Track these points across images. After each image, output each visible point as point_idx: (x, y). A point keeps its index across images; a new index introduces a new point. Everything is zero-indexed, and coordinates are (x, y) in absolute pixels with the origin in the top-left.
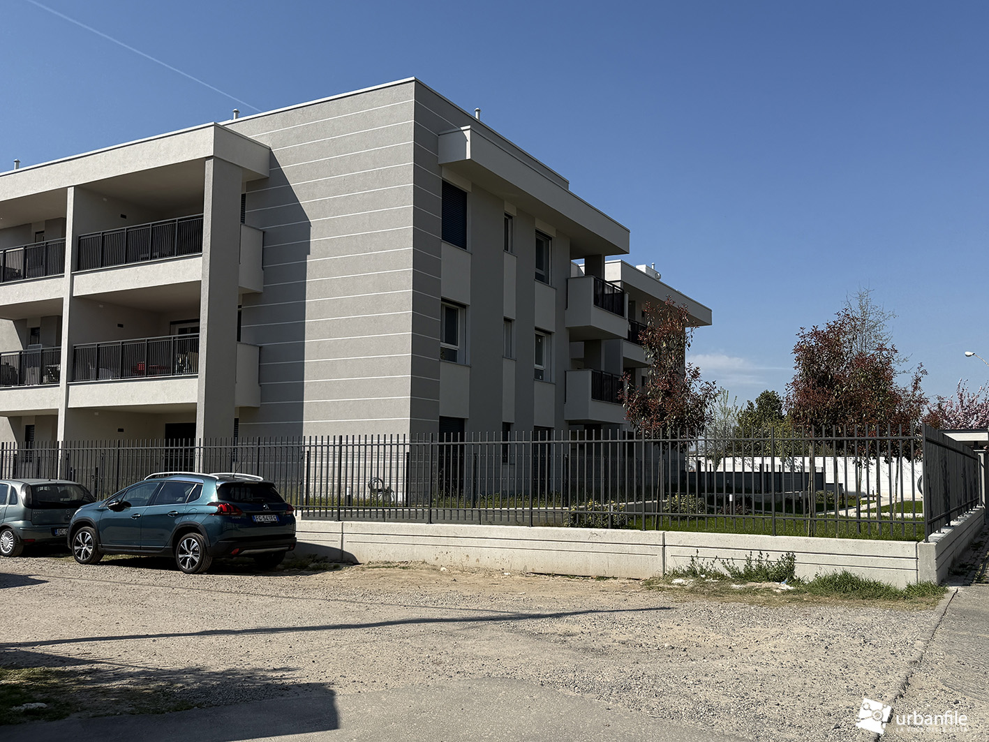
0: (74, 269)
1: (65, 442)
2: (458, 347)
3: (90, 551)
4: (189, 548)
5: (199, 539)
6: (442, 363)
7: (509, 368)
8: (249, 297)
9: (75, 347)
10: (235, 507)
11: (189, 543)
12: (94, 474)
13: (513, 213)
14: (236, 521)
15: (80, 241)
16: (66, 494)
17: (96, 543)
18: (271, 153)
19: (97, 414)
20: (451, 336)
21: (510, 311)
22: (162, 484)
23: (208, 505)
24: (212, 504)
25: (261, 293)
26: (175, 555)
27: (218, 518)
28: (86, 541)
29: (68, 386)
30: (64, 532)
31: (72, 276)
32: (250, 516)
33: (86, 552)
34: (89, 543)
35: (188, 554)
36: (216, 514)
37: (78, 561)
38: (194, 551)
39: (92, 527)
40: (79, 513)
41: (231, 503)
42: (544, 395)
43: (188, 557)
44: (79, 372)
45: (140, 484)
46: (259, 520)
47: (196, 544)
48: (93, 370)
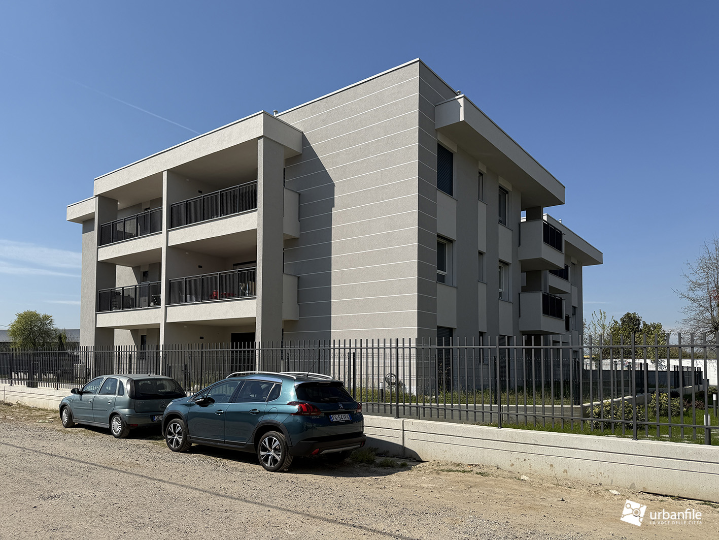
0: (168, 227)
1: (165, 346)
2: (446, 273)
3: (180, 440)
4: (270, 446)
5: (280, 438)
6: (438, 284)
7: (482, 289)
8: (290, 242)
9: (170, 281)
10: (314, 407)
11: (270, 440)
12: (183, 369)
13: (484, 171)
14: (316, 421)
15: (172, 208)
16: (162, 386)
17: (185, 433)
18: (303, 136)
19: (185, 327)
20: (441, 266)
21: (482, 247)
22: (242, 382)
23: (288, 404)
24: (291, 404)
25: (298, 238)
26: (257, 452)
27: (298, 418)
28: (177, 432)
29: (166, 308)
30: (160, 418)
31: (167, 232)
32: (328, 415)
33: (177, 441)
34: (179, 433)
35: (269, 452)
36: (297, 414)
37: (171, 448)
38: (275, 449)
39: (181, 419)
40: (172, 406)
41: (310, 402)
42: (506, 311)
43: (269, 455)
44: (173, 299)
45: (222, 382)
46: (335, 420)
47: (277, 442)
48: (182, 296)
